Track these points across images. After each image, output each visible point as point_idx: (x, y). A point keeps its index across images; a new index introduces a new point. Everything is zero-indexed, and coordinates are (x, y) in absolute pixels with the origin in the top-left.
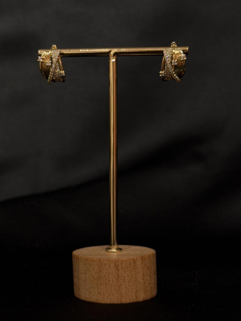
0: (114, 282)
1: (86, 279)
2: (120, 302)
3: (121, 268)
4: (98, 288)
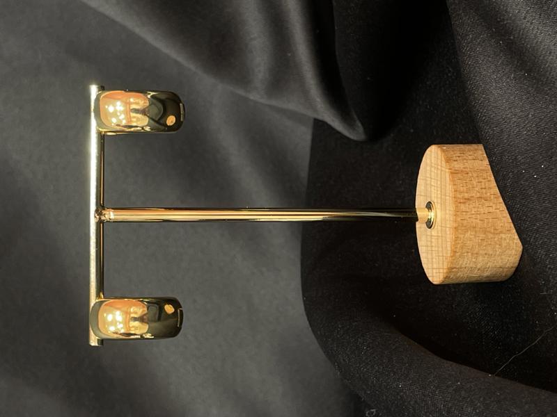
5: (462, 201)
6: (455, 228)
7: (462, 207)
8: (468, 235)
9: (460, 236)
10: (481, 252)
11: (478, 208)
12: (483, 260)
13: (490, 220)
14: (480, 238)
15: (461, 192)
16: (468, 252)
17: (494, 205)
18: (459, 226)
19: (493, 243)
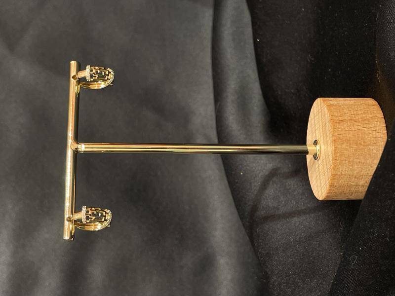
0: (360, 125)
1: (359, 162)
2: (384, 120)
3: (341, 117)
4: (369, 144)
5: (337, 122)
6: (334, 140)
7: (338, 125)
8: (344, 146)
9: (338, 146)
10: (355, 160)
11: (350, 126)
12: (358, 168)
13: (360, 135)
14: (354, 149)
15: (336, 116)
16: (345, 160)
17: (362, 125)
18: (337, 139)
19: (364, 153)
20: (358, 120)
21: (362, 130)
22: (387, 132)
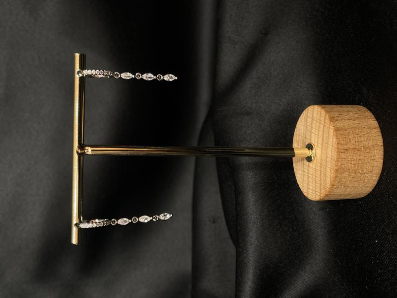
13: (360, 165)
18: (339, 169)
19: (359, 180)
20: (361, 148)
21: (362, 159)
22: (383, 161)
